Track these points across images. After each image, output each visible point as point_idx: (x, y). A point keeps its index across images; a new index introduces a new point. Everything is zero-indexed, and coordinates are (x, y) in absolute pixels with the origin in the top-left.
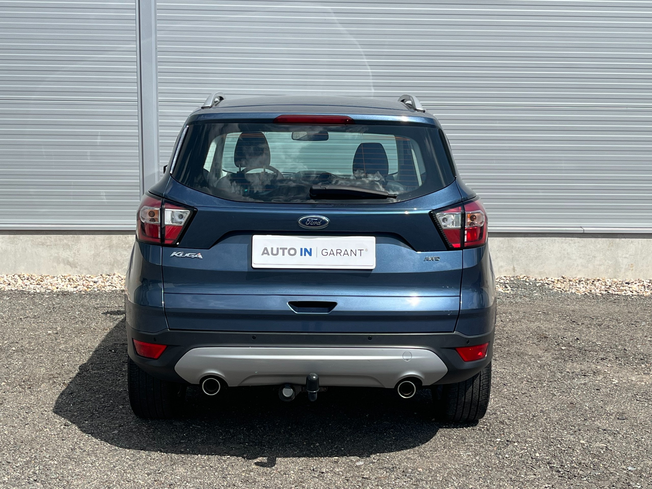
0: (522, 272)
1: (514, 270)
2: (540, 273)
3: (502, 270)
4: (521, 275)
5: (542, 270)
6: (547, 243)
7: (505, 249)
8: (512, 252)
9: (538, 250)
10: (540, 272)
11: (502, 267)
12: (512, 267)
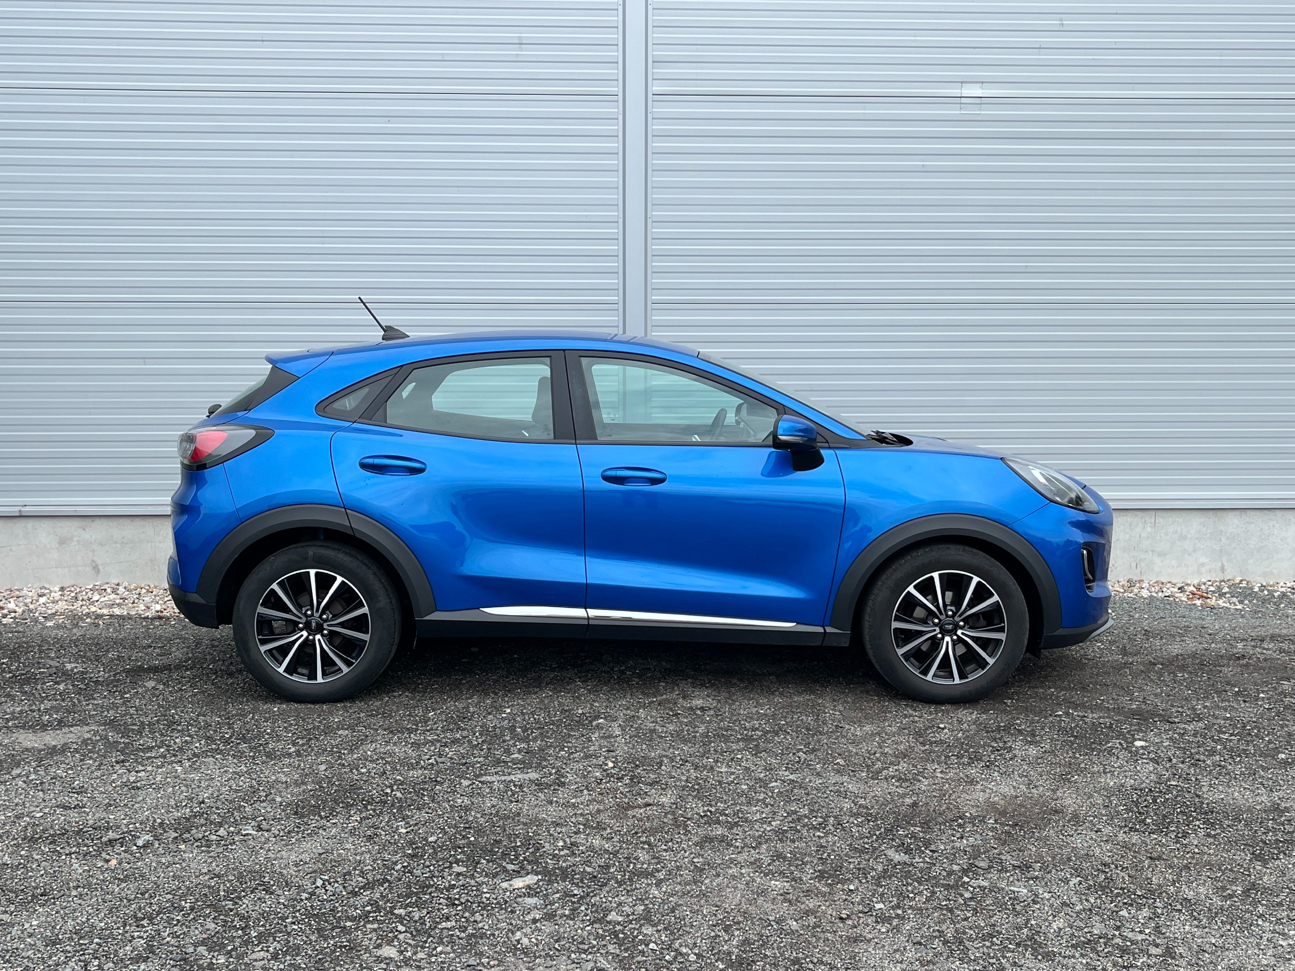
0: (1235, 574)
1: (1223, 569)
2: (1265, 574)
3: (1203, 570)
4: (1235, 577)
5: (1268, 570)
6: (1276, 525)
7: (1209, 535)
8: (1221, 540)
9: (1263, 537)
10: (1264, 572)
11: (1203, 565)
12: (1220, 565)
